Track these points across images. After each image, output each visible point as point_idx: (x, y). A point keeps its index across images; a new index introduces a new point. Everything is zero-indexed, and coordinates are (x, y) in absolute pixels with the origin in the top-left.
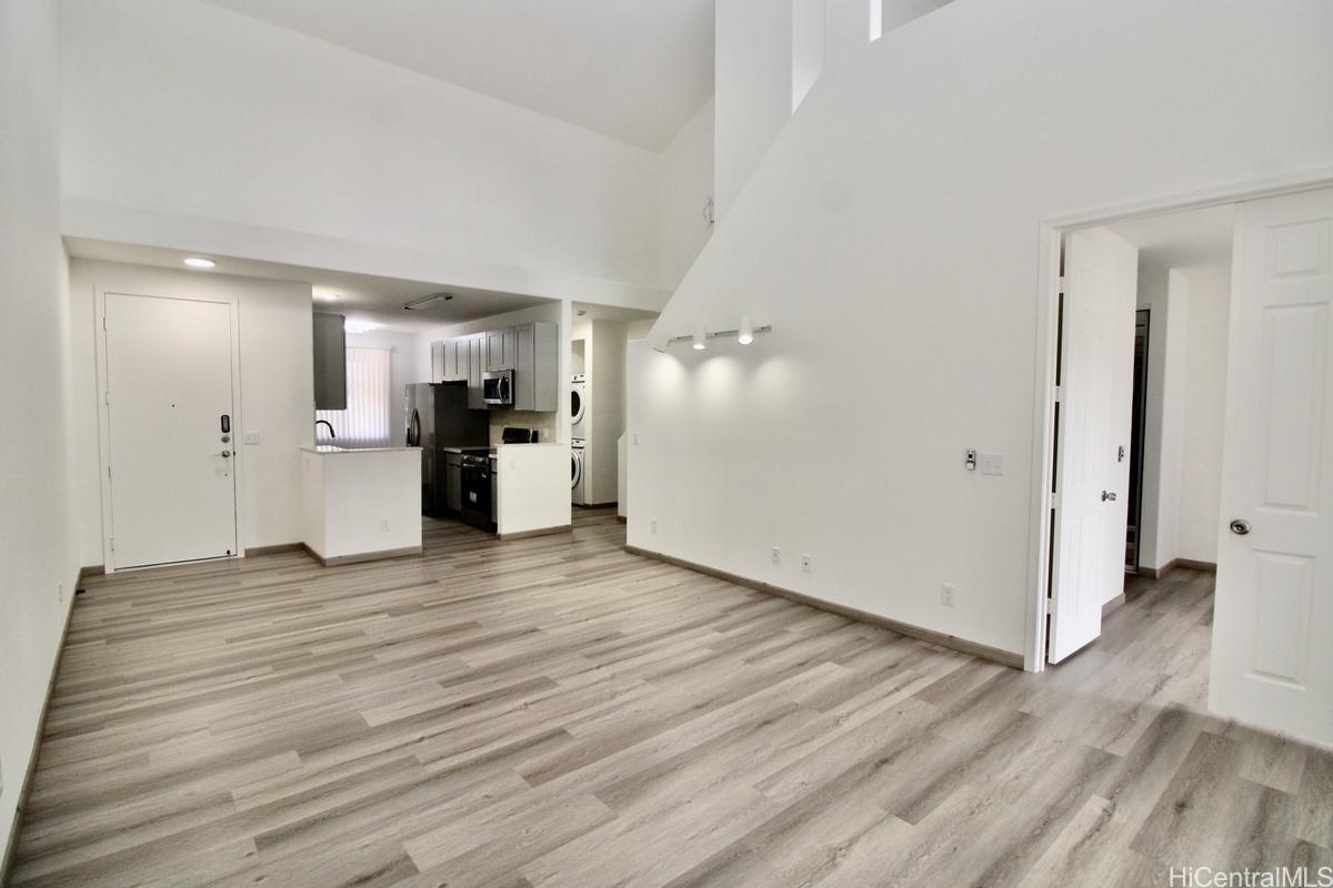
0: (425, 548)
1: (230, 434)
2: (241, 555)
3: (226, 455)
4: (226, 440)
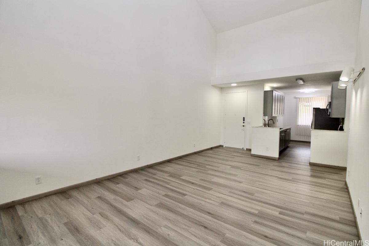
0: (279, 158)
1: (244, 121)
2: (245, 149)
3: (244, 126)
4: (244, 123)
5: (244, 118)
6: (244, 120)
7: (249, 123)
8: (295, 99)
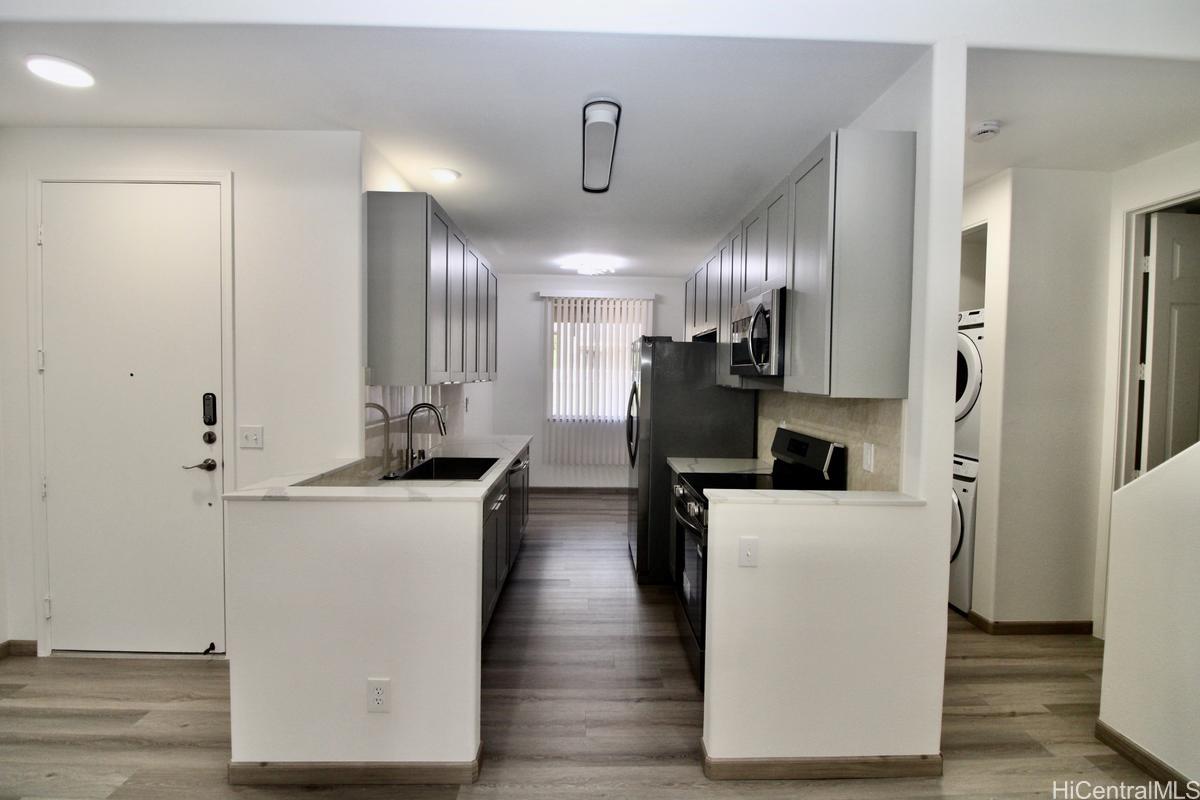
1: (216, 429)
3: (210, 466)
4: (210, 439)
5: (210, 401)
6: (210, 420)
7: (255, 443)
8: (539, 305)
